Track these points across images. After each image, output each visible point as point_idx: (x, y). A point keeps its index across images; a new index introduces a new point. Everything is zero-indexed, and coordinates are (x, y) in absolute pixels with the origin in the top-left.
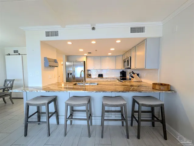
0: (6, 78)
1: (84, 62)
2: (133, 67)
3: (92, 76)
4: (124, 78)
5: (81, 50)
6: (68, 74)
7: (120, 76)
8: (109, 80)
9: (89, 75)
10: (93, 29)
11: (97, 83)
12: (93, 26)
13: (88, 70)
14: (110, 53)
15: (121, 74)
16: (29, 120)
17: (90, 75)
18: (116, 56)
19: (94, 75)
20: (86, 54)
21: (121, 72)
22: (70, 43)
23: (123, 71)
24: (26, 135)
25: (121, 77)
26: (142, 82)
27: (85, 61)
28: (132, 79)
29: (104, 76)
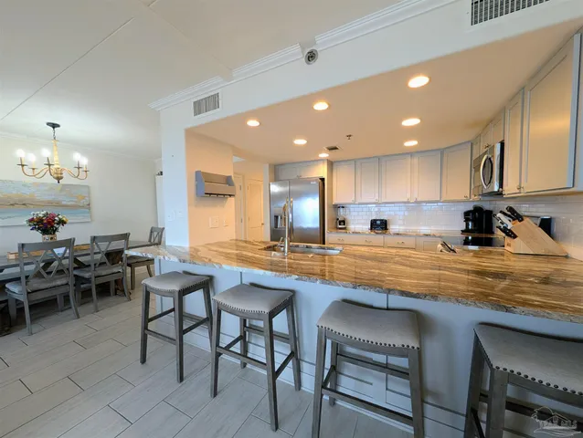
0: (157, 224)
1: (323, 179)
2: (510, 187)
3: (352, 227)
4: (484, 236)
5: (300, 142)
6: (276, 217)
7: (464, 228)
8: (409, 242)
9: (340, 222)
10: (311, 57)
11: (340, 248)
12: (309, 50)
13: (337, 207)
14: (410, 139)
15: (467, 220)
16: (151, 326)
17: (343, 222)
18: (442, 151)
19: (359, 223)
20: (324, 155)
21: (467, 214)
22: (253, 123)
23: (478, 210)
24: (143, 360)
25: (466, 231)
26: (568, 261)
27: (325, 176)
28: (508, 240)
29: (393, 228)
